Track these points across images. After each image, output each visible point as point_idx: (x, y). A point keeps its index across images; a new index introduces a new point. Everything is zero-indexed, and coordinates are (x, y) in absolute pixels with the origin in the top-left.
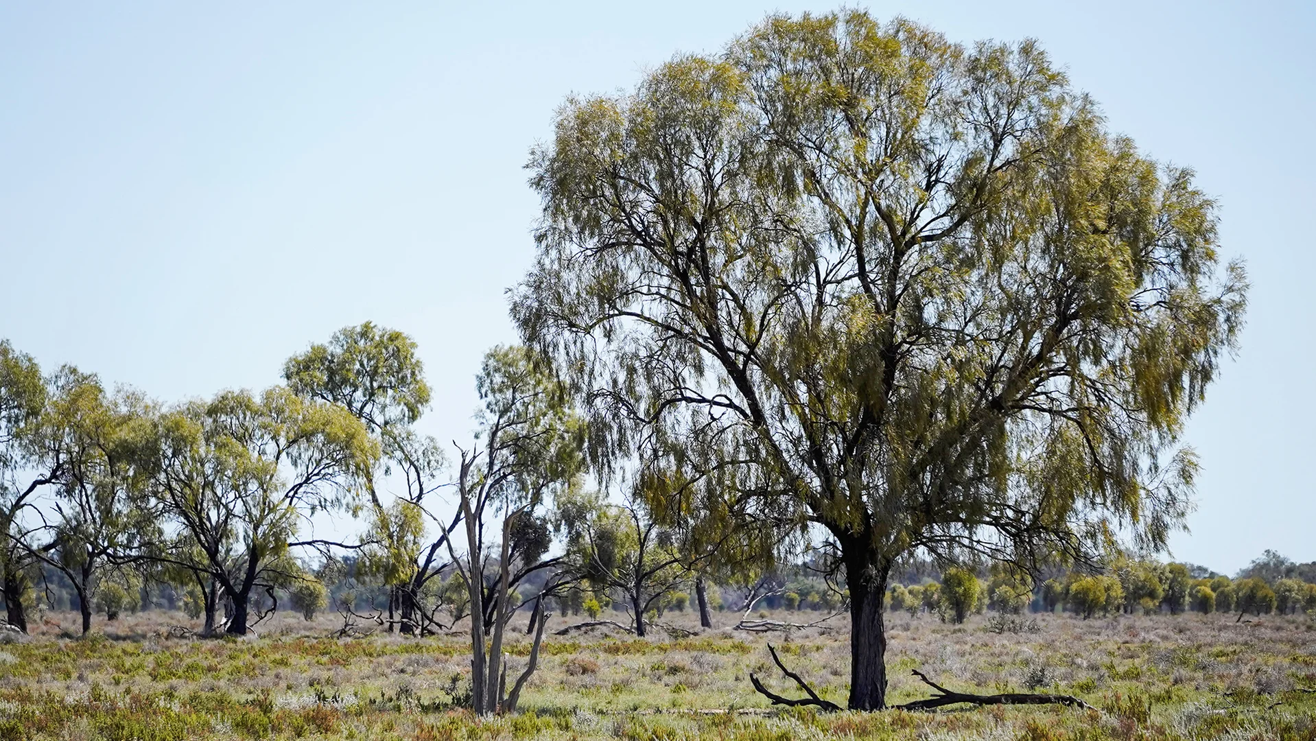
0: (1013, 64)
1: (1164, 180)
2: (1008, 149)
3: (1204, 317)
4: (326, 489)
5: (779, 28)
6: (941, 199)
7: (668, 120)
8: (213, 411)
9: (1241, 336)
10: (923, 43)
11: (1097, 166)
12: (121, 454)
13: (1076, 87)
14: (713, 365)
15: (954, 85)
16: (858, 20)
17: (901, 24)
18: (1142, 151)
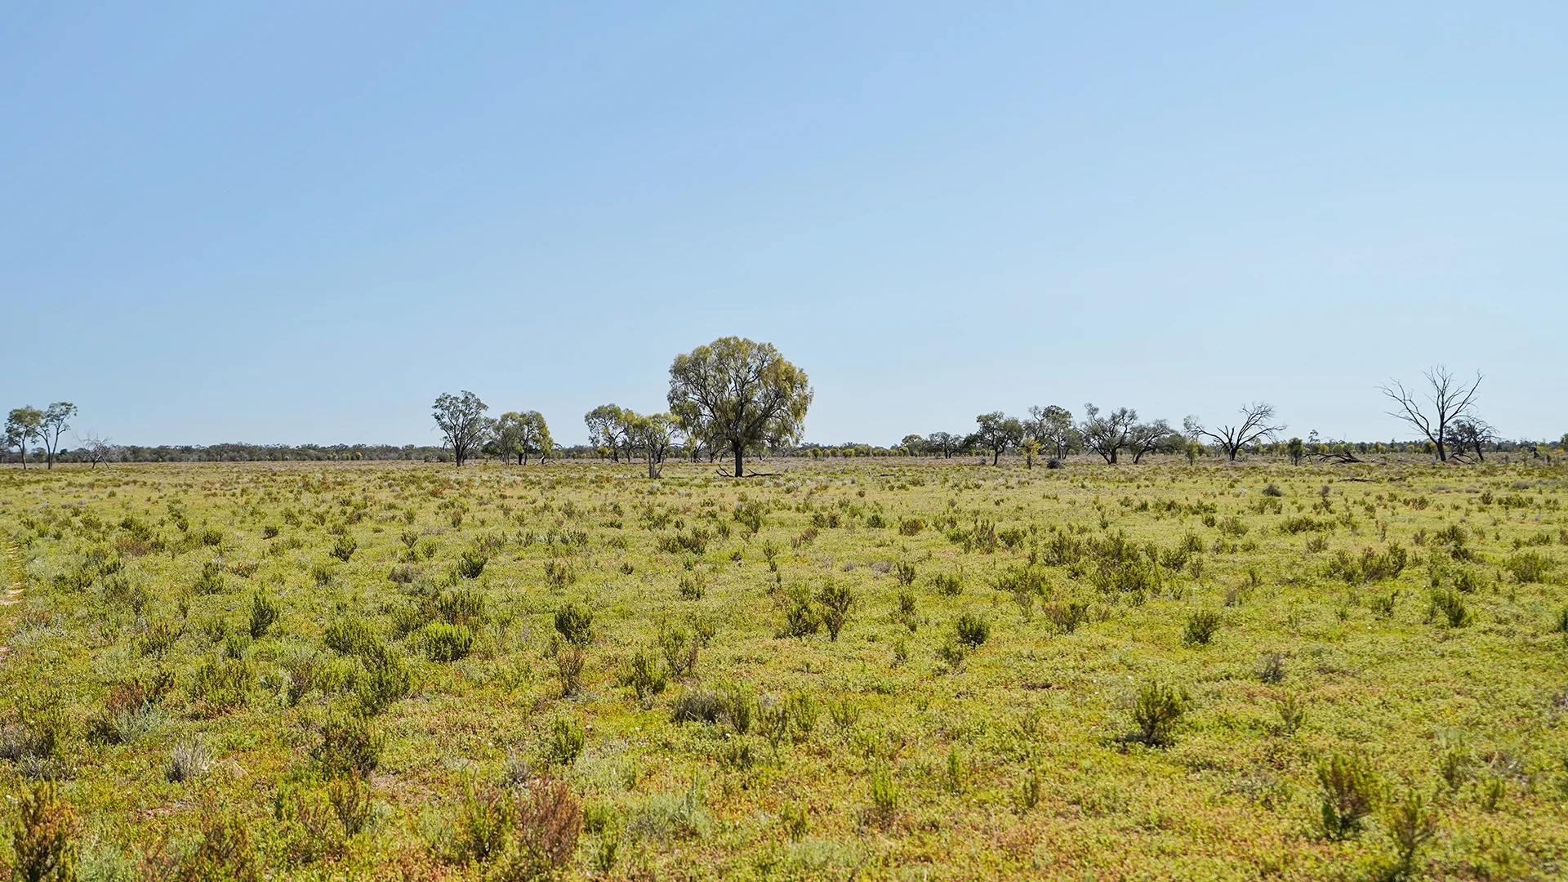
0: (766, 347)
1: (798, 371)
2: (766, 364)
3: (805, 398)
4: (676, 433)
5: (720, 340)
6: (751, 374)
7: (696, 359)
8: (654, 417)
9: (813, 402)
10: (749, 343)
11: (783, 368)
12: (635, 426)
13: (779, 352)
14: (707, 409)
15: (755, 351)
16: (735, 338)
17: (745, 339)
18: (793, 365)
